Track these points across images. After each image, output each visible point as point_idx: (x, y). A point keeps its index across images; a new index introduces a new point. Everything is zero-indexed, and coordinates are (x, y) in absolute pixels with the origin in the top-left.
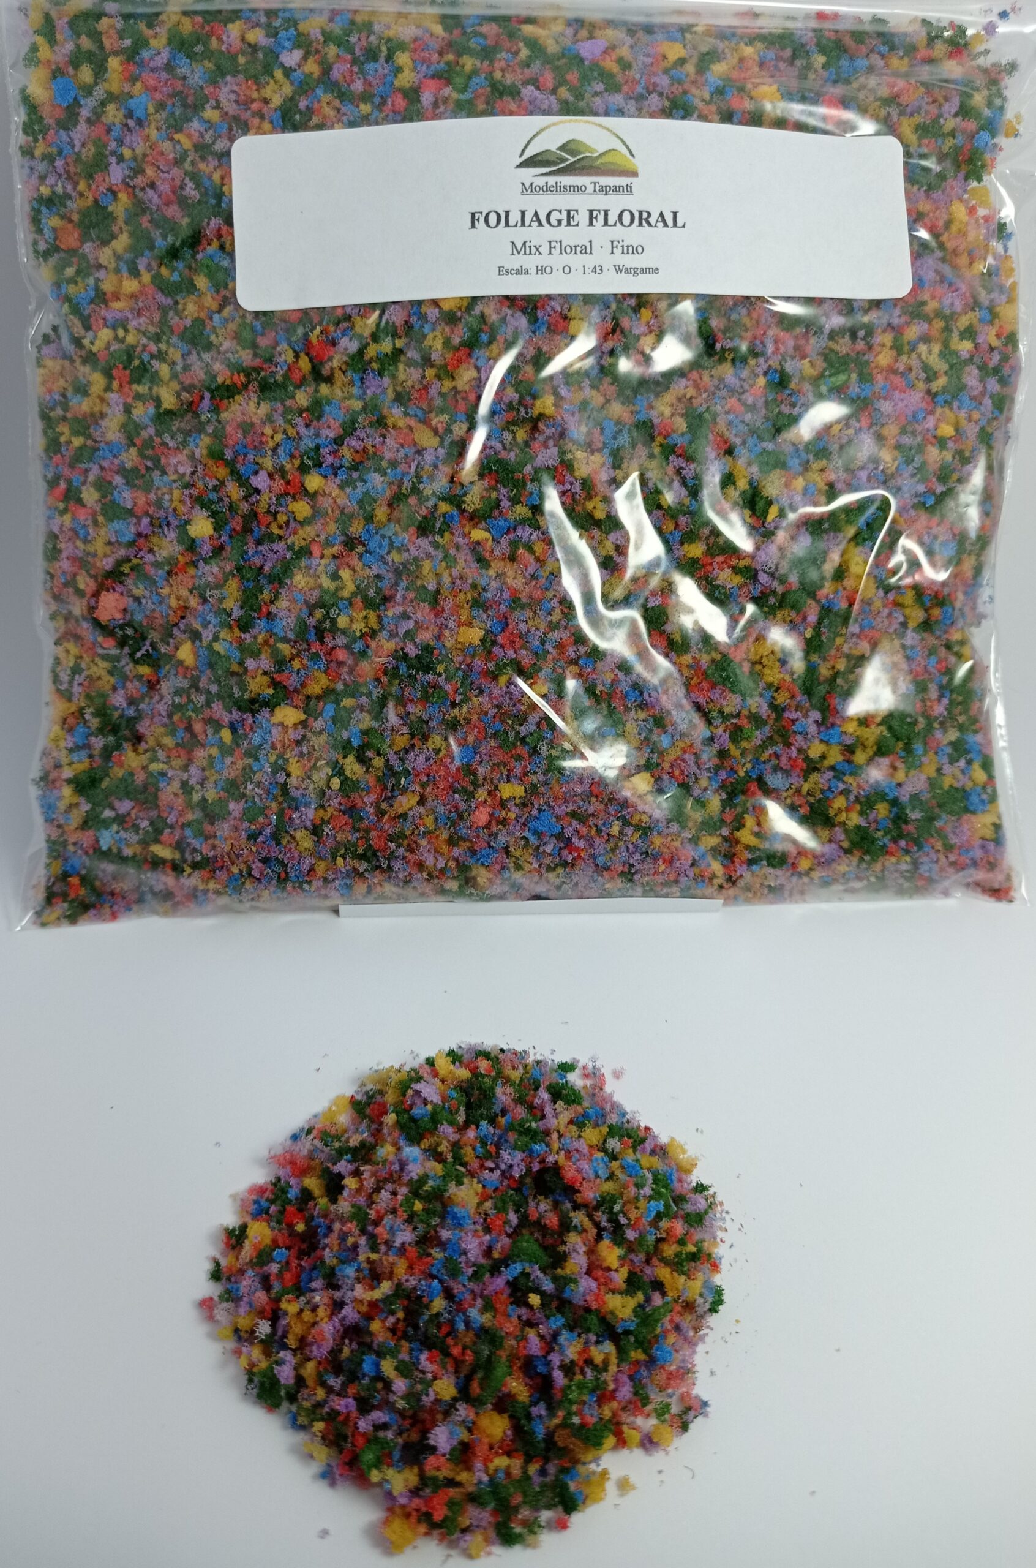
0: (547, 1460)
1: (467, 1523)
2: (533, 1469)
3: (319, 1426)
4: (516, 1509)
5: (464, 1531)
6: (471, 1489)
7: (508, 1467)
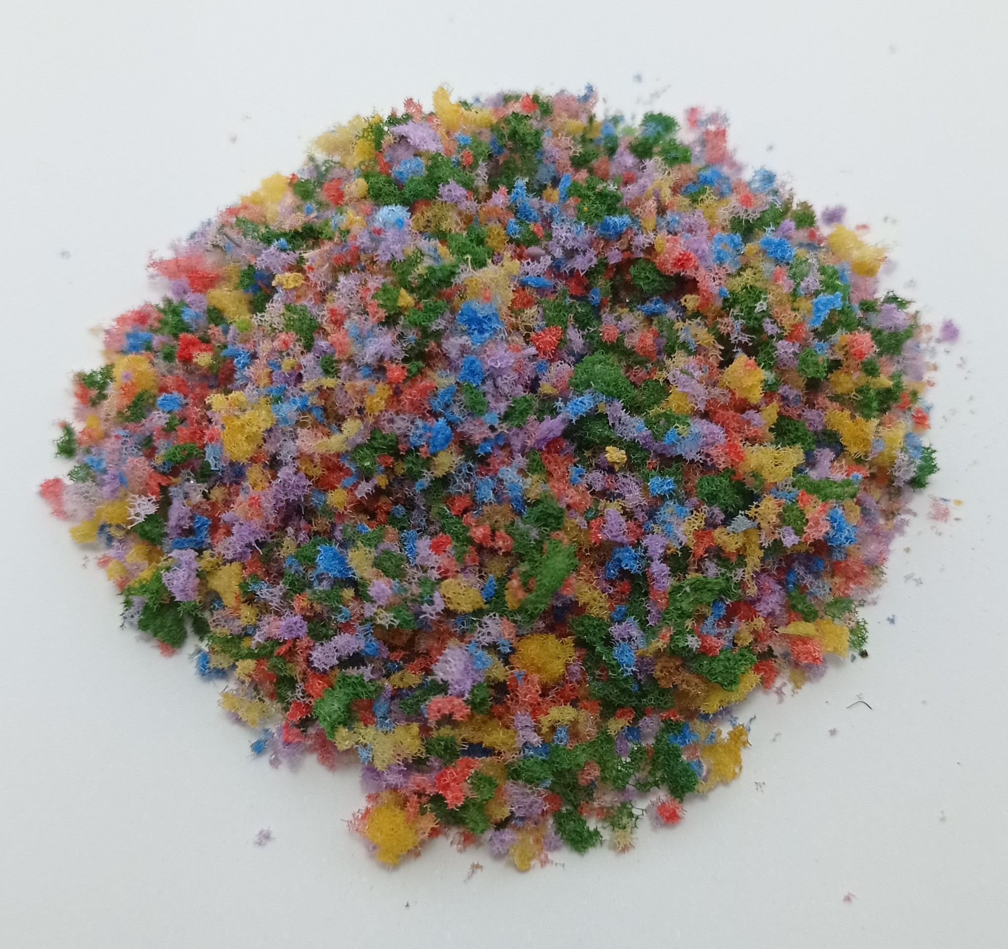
0: (640, 713)
1: (506, 812)
2: (616, 726)
3: (247, 665)
4: (589, 790)
5: (501, 825)
6: (509, 757)
7: (575, 723)
